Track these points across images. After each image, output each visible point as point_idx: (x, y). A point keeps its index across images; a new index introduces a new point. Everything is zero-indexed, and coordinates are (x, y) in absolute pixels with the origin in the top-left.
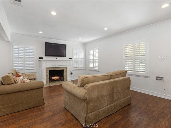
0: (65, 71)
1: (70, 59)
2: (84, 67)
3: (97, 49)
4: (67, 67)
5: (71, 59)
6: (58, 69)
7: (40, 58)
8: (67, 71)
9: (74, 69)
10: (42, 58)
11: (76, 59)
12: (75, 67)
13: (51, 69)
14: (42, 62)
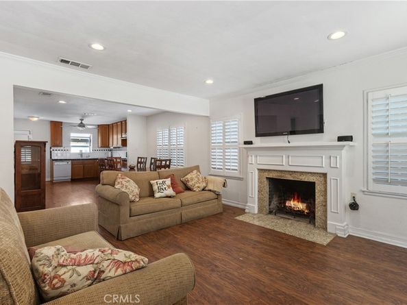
0: (318, 188)
1: (340, 139)
4: (325, 175)
5: (349, 138)
7: (246, 143)
9: (374, 187)
10: (250, 143)
14: (249, 153)
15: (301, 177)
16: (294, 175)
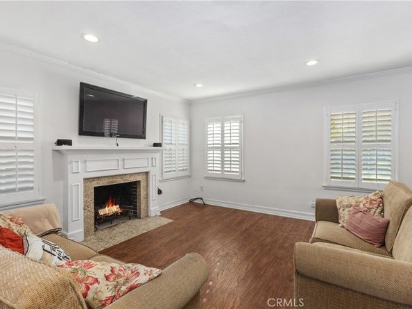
0: (143, 184)
1: (155, 145)
2: (186, 170)
3: (235, 119)
4: (147, 173)
5: (160, 145)
6: (122, 182)
8: (147, 185)
9: (166, 176)
10: (69, 143)
11: (170, 146)
12: (166, 172)
13: (101, 184)
14: (70, 157)
15: (130, 179)
16: (125, 178)
